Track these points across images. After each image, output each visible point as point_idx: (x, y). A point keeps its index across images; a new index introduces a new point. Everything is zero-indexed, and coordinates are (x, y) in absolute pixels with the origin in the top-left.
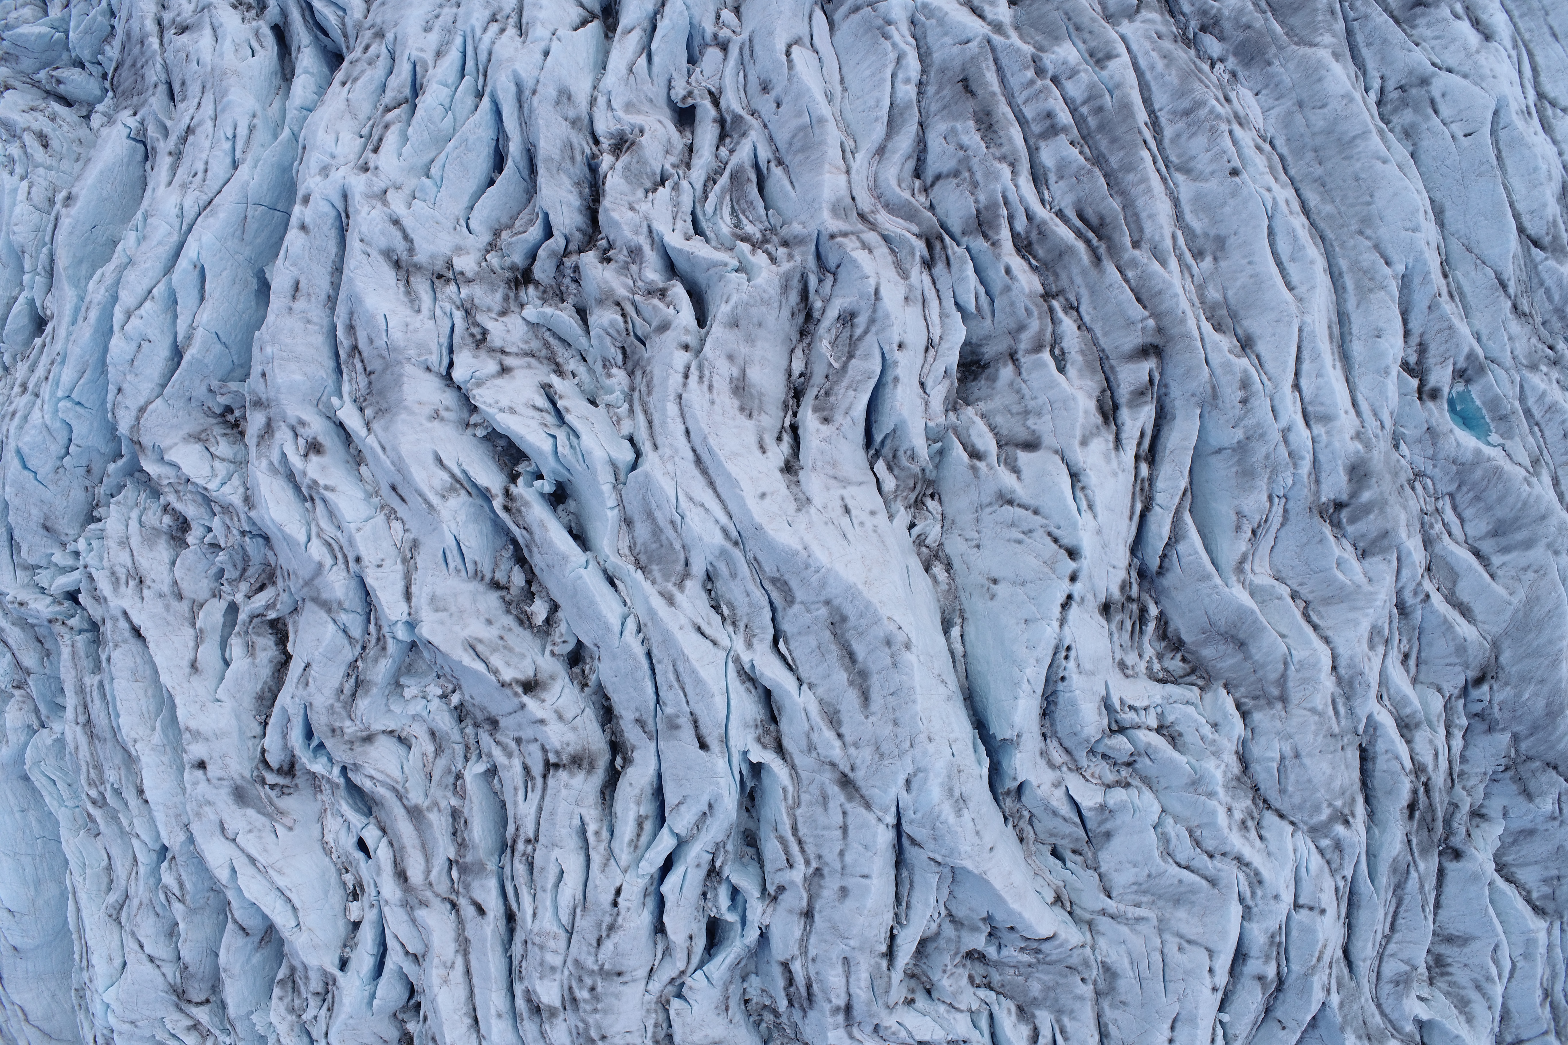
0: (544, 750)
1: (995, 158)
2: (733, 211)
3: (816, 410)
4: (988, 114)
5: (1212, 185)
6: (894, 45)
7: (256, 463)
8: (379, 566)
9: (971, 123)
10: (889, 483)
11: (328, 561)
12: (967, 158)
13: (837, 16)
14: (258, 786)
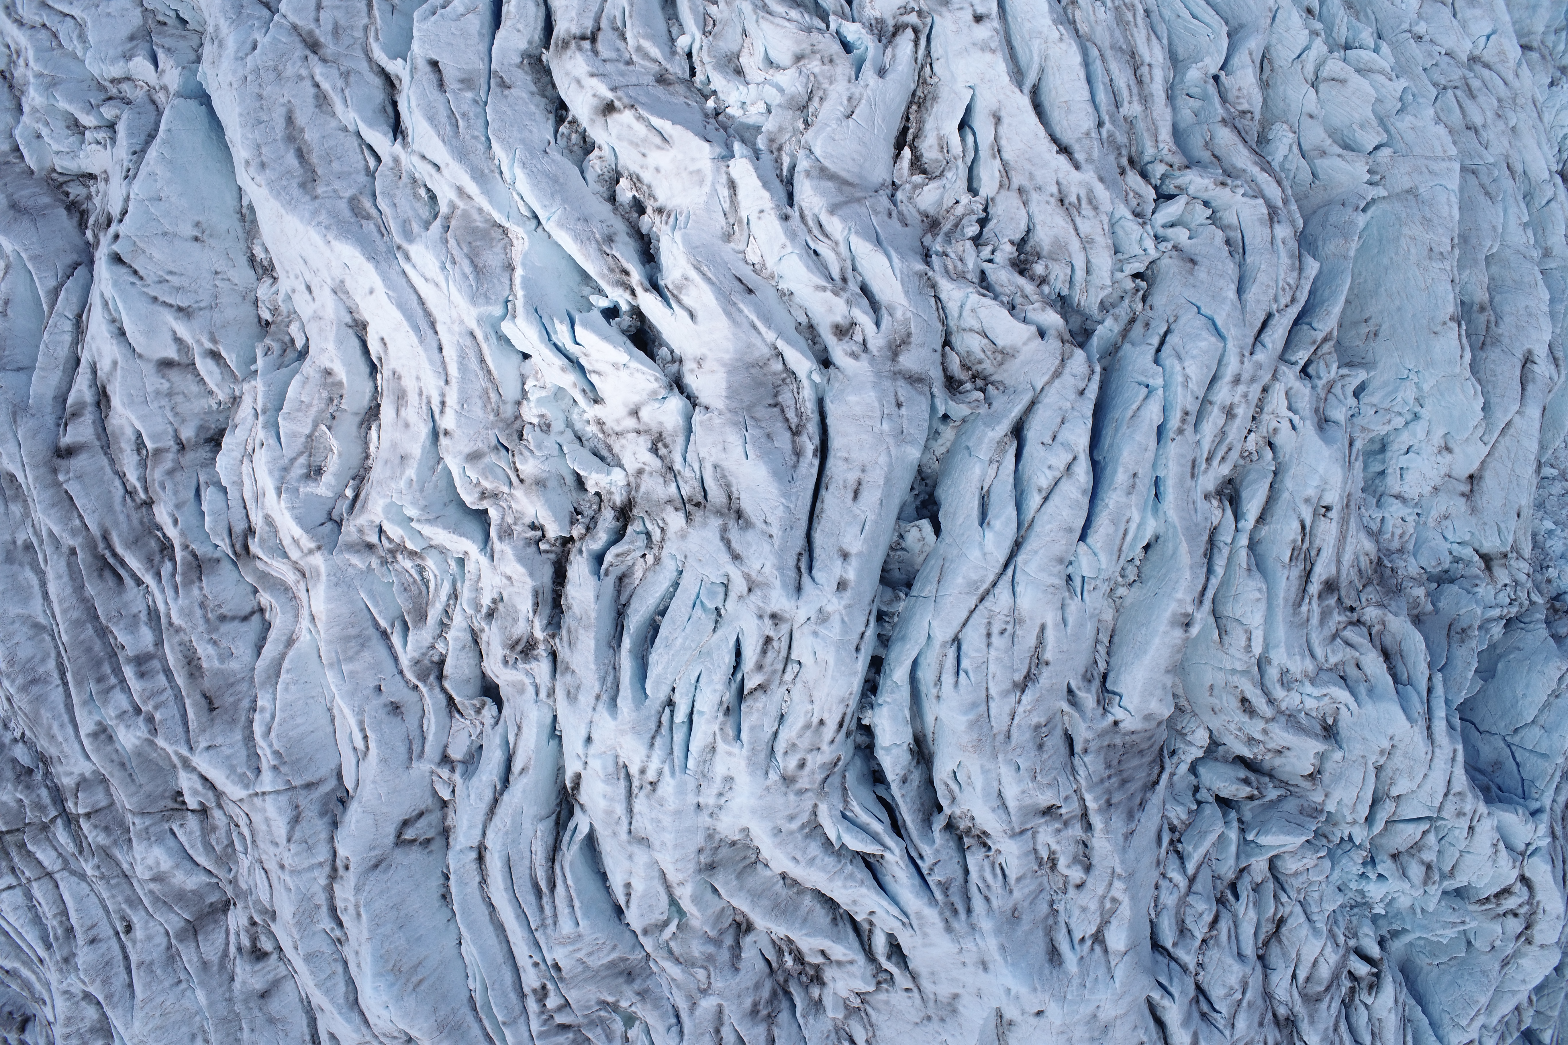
0: (596, 53)
1: (184, 631)
2: (427, 585)
3: (340, 384)
4: (191, 675)
5: (14, 610)
6: (271, 745)
7: (909, 315)
8: (762, 211)
9: (205, 665)
10: (294, 329)
11: (824, 218)
12: (209, 632)
13: (332, 783)
14: (925, 8)
